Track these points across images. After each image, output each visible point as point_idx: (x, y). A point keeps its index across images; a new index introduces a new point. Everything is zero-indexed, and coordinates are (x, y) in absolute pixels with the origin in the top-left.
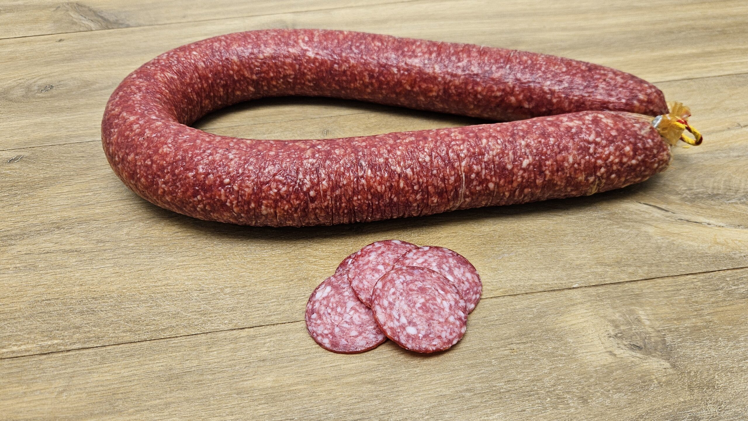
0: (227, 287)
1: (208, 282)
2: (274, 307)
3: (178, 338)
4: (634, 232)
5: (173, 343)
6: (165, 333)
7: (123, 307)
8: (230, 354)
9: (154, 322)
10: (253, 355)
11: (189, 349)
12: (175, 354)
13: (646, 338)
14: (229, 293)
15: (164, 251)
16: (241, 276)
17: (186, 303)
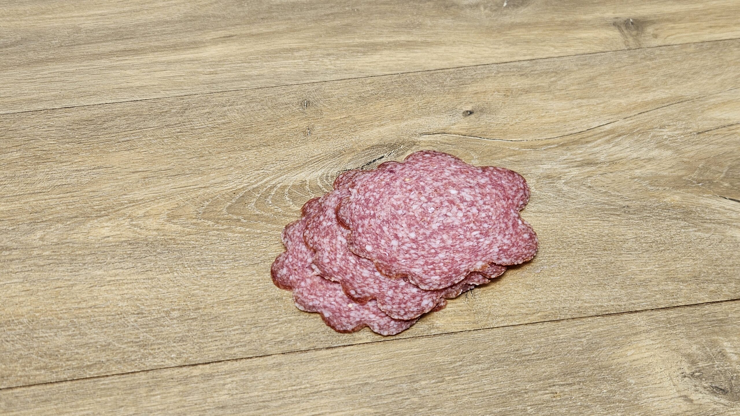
0: (174, 310)
1: (148, 302)
2: (238, 336)
3: (108, 378)
4: (717, 237)
5: (102, 385)
6: (91, 371)
7: (35, 335)
8: (178, 399)
9: (77, 356)
10: (209, 400)
11: (123, 393)
12: (104, 399)
13: (732, 378)
14: (177, 318)
15: (90, 261)
16: (193, 295)
17: (119, 331)
